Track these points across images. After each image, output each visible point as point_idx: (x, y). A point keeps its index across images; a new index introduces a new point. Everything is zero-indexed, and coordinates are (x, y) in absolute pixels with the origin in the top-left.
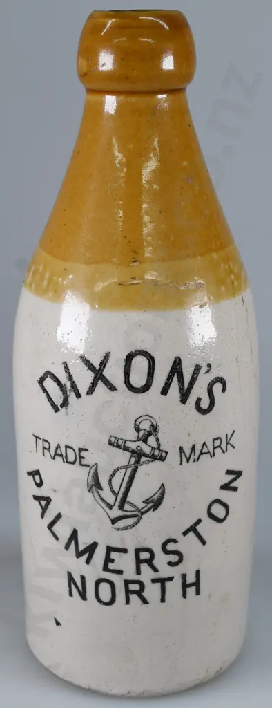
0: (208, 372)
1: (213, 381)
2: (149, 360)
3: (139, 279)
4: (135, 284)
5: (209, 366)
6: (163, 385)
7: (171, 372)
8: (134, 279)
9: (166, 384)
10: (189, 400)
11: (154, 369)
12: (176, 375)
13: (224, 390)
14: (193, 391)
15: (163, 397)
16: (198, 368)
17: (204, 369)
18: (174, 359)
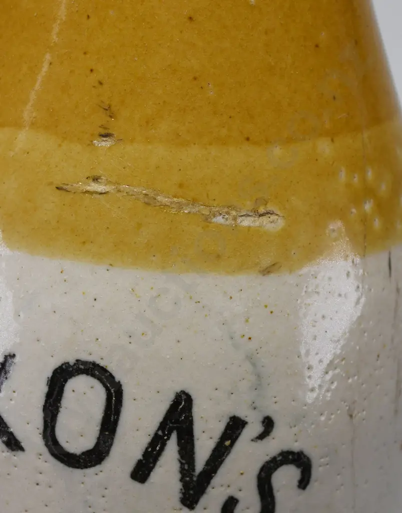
0: (261, 437)
1: (274, 459)
2: (107, 389)
3: (109, 182)
4: (96, 193)
5: (268, 424)
6: (139, 456)
7: (163, 426)
8: (96, 179)
9: (146, 454)
10: (203, 501)
11: (118, 413)
12: (174, 436)
13: (304, 483)
14: (219, 479)
15: (137, 485)
16: (235, 426)
17: (254, 428)
18: (171, 397)
